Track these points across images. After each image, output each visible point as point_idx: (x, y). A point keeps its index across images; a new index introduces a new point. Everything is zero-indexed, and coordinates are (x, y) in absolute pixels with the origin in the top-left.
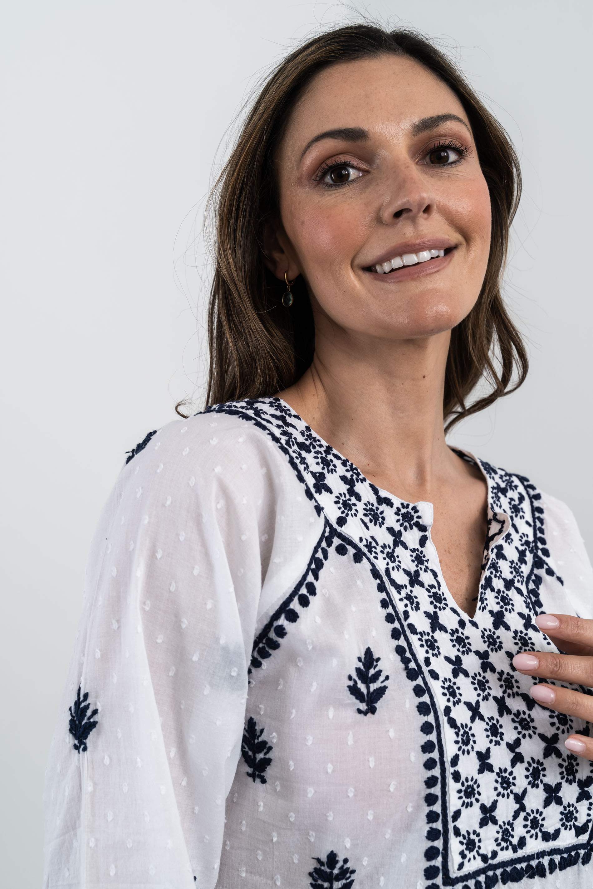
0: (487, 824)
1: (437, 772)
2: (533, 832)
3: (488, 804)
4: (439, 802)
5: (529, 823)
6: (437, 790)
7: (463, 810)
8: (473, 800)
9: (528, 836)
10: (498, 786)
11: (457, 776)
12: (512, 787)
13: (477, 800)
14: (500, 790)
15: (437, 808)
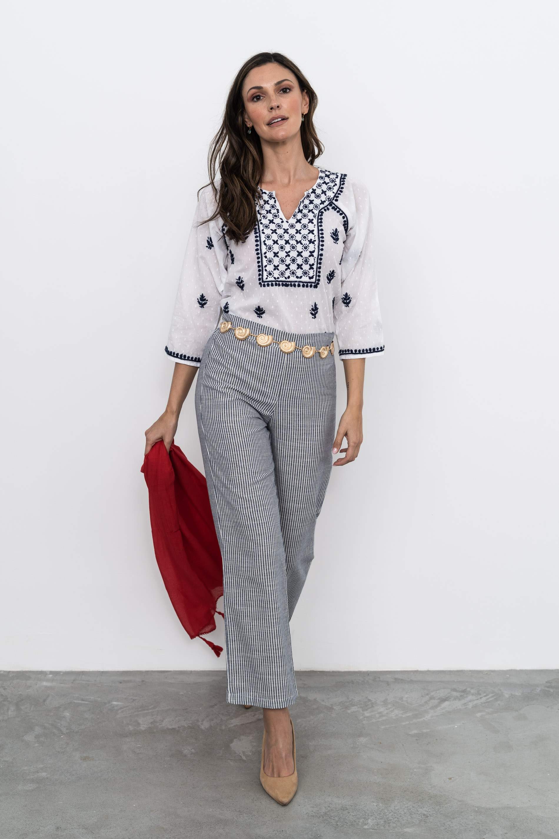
0: (275, 270)
1: (260, 256)
2: (292, 275)
3: (276, 265)
4: (261, 263)
5: (291, 273)
6: (260, 260)
7: (268, 265)
8: (271, 263)
9: (291, 276)
10: (280, 261)
11: (266, 257)
12: (285, 262)
13: (273, 264)
14: (280, 262)
15: (260, 264)
